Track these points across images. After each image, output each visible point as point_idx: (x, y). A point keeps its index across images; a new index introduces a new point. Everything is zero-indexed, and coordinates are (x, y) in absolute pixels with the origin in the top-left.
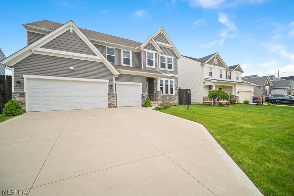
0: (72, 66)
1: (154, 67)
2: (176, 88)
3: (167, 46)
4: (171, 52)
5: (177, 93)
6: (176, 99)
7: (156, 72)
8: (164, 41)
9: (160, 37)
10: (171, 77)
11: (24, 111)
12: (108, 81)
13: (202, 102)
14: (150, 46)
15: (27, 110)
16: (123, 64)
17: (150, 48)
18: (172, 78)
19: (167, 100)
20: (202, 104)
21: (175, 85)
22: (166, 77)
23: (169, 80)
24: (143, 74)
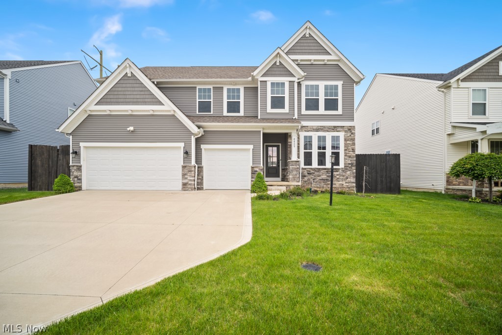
0: (131, 126)
1: (286, 110)
2: (347, 152)
3: (324, 60)
4: (337, 70)
5: (352, 164)
6: (347, 178)
7: (293, 120)
8: (314, 51)
9: (305, 44)
10: (335, 129)
11: (79, 189)
12: (182, 145)
13: (443, 189)
14: (277, 69)
15: (84, 187)
16: (225, 113)
17: (277, 73)
18: (338, 129)
19: (322, 179)
20: (443, 192)
21: (346, 145)
22: (318, 129)
23: (329, 136)
24: (255, 128)
